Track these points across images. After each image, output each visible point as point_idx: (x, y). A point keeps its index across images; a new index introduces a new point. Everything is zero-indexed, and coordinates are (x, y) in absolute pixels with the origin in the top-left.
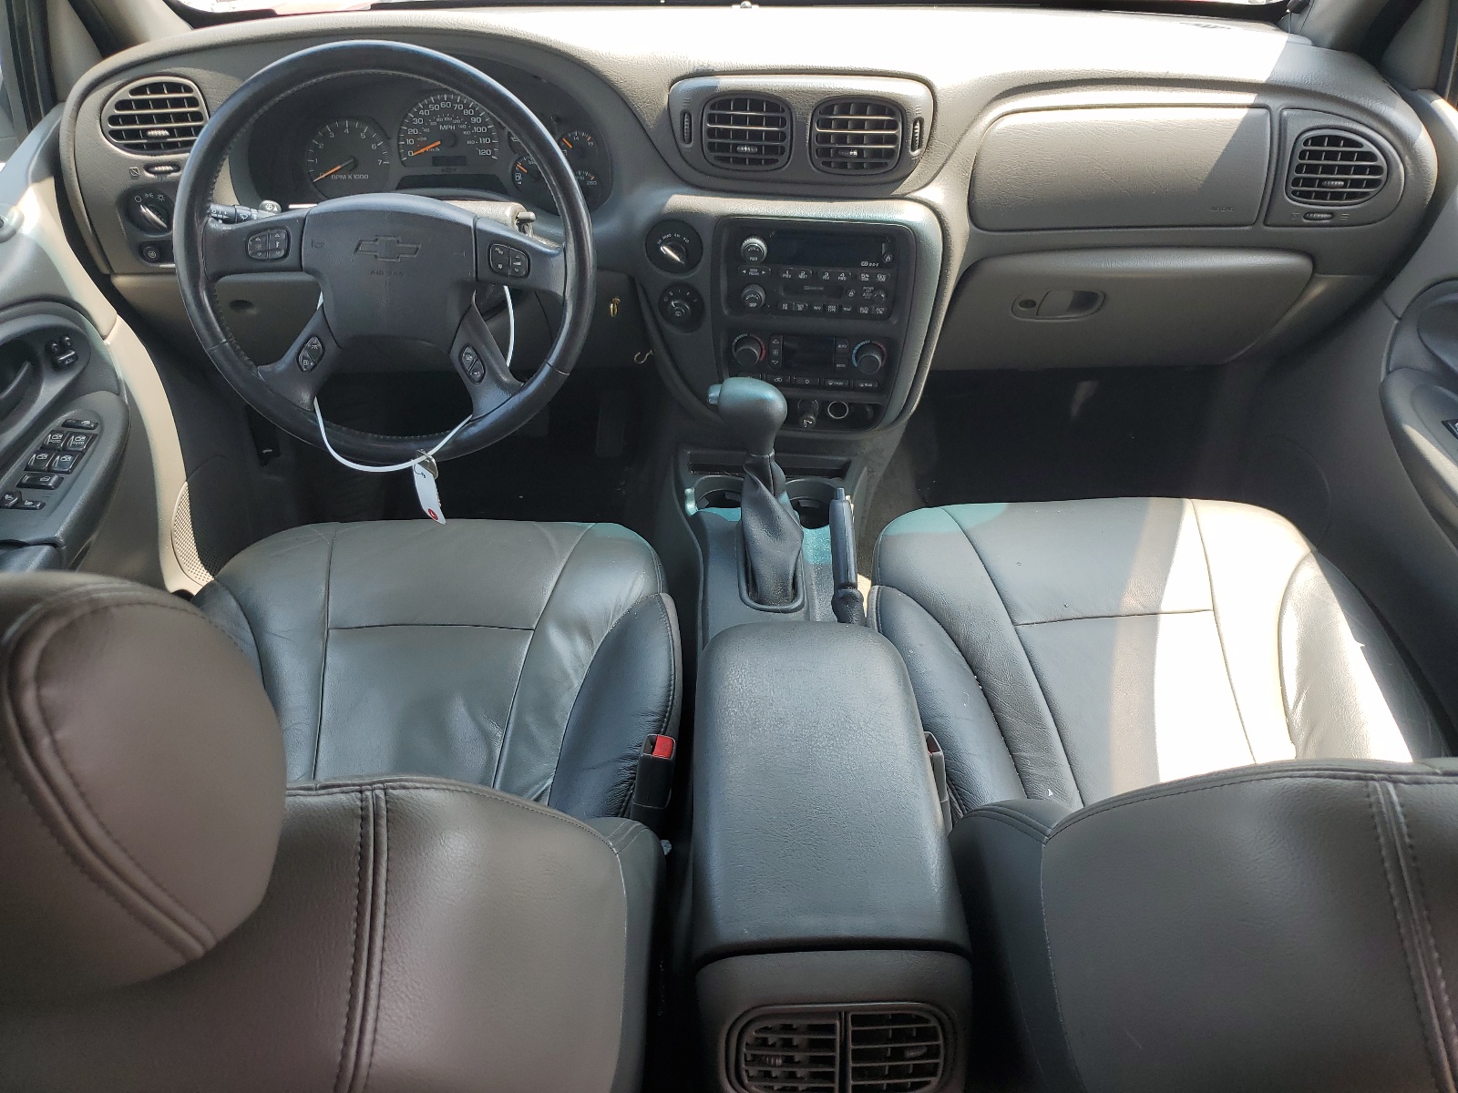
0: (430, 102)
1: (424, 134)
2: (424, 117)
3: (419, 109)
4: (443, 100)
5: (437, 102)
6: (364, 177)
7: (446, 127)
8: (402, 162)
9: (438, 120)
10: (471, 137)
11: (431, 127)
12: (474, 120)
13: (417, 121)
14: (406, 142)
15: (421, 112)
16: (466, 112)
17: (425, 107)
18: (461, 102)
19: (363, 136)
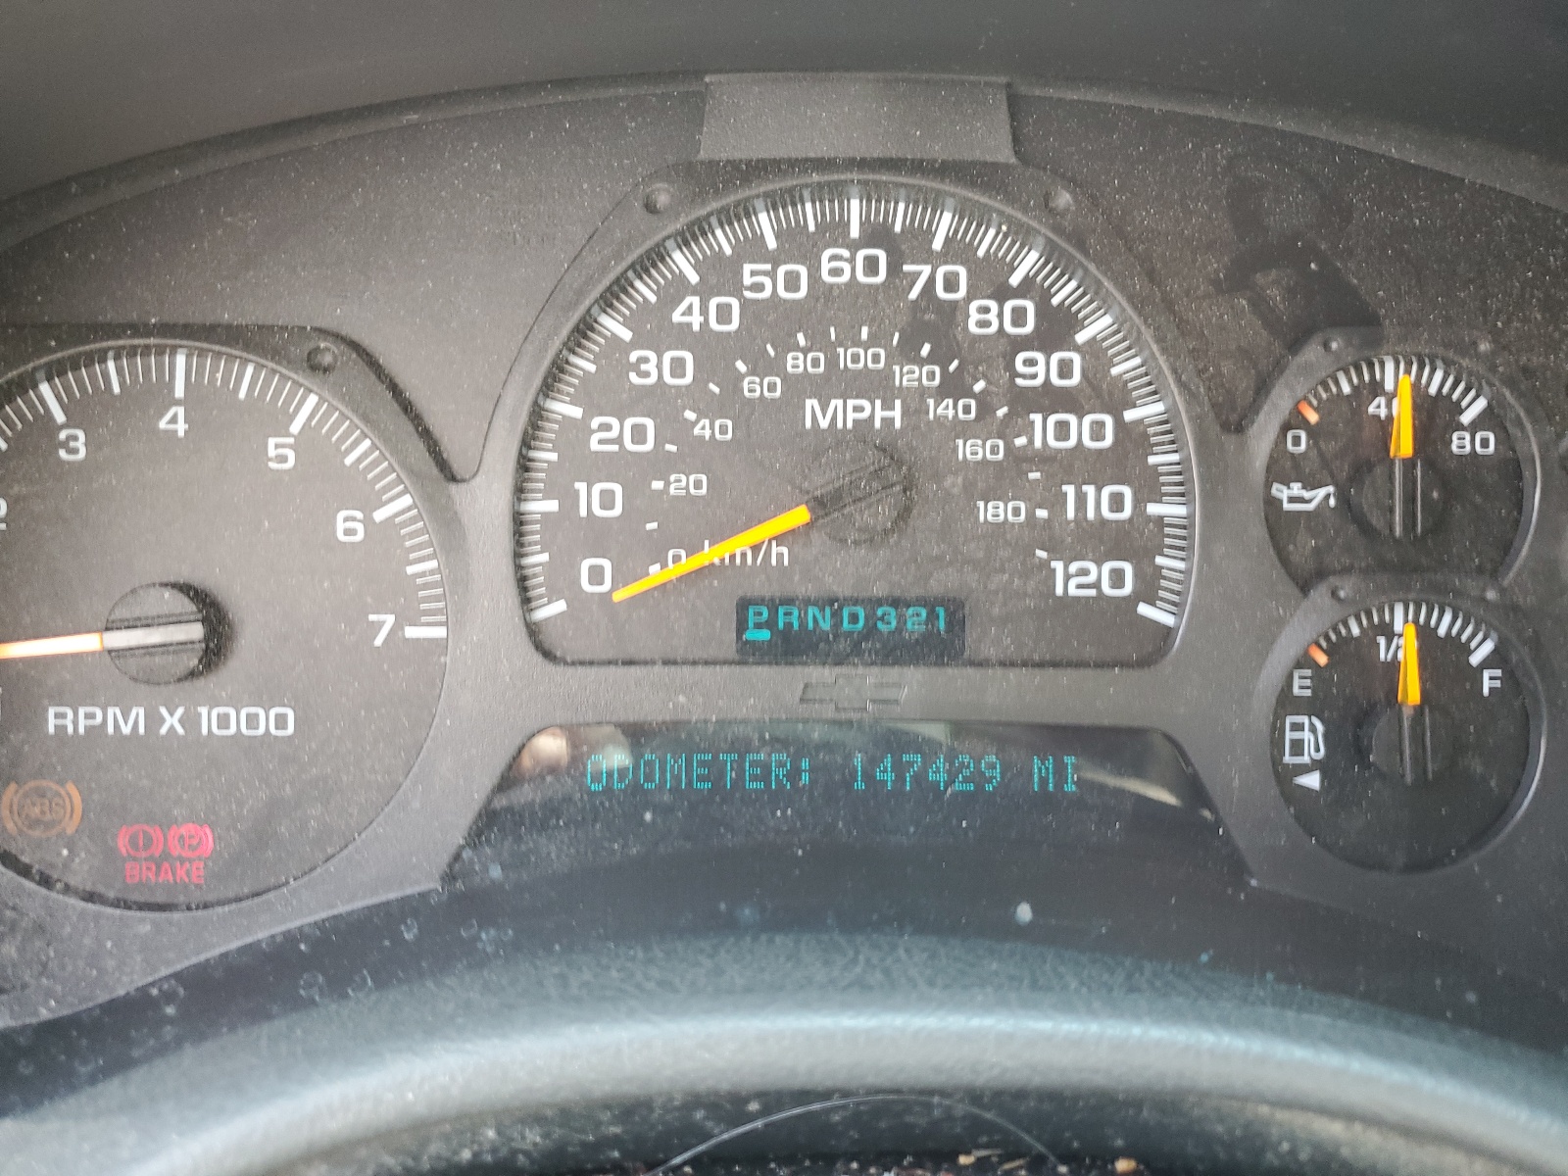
0: (752, 248)
1: (696, 454)
2: (702, 342)
3: (678, 288)
4: (834, 231)
5: (800, 246)
6: (266, 721)
7: (846, 412)
8: (533, 631)
9: (795, 363)
10: (1003, 478)
11: (744, 412)
12: (1037, 369)
13: (653, 367)
14: (569, 499)
15: (688, 313)
16: (984, 318)
17: (720, 276)
18: (958, 249)
19: (280, 452)
